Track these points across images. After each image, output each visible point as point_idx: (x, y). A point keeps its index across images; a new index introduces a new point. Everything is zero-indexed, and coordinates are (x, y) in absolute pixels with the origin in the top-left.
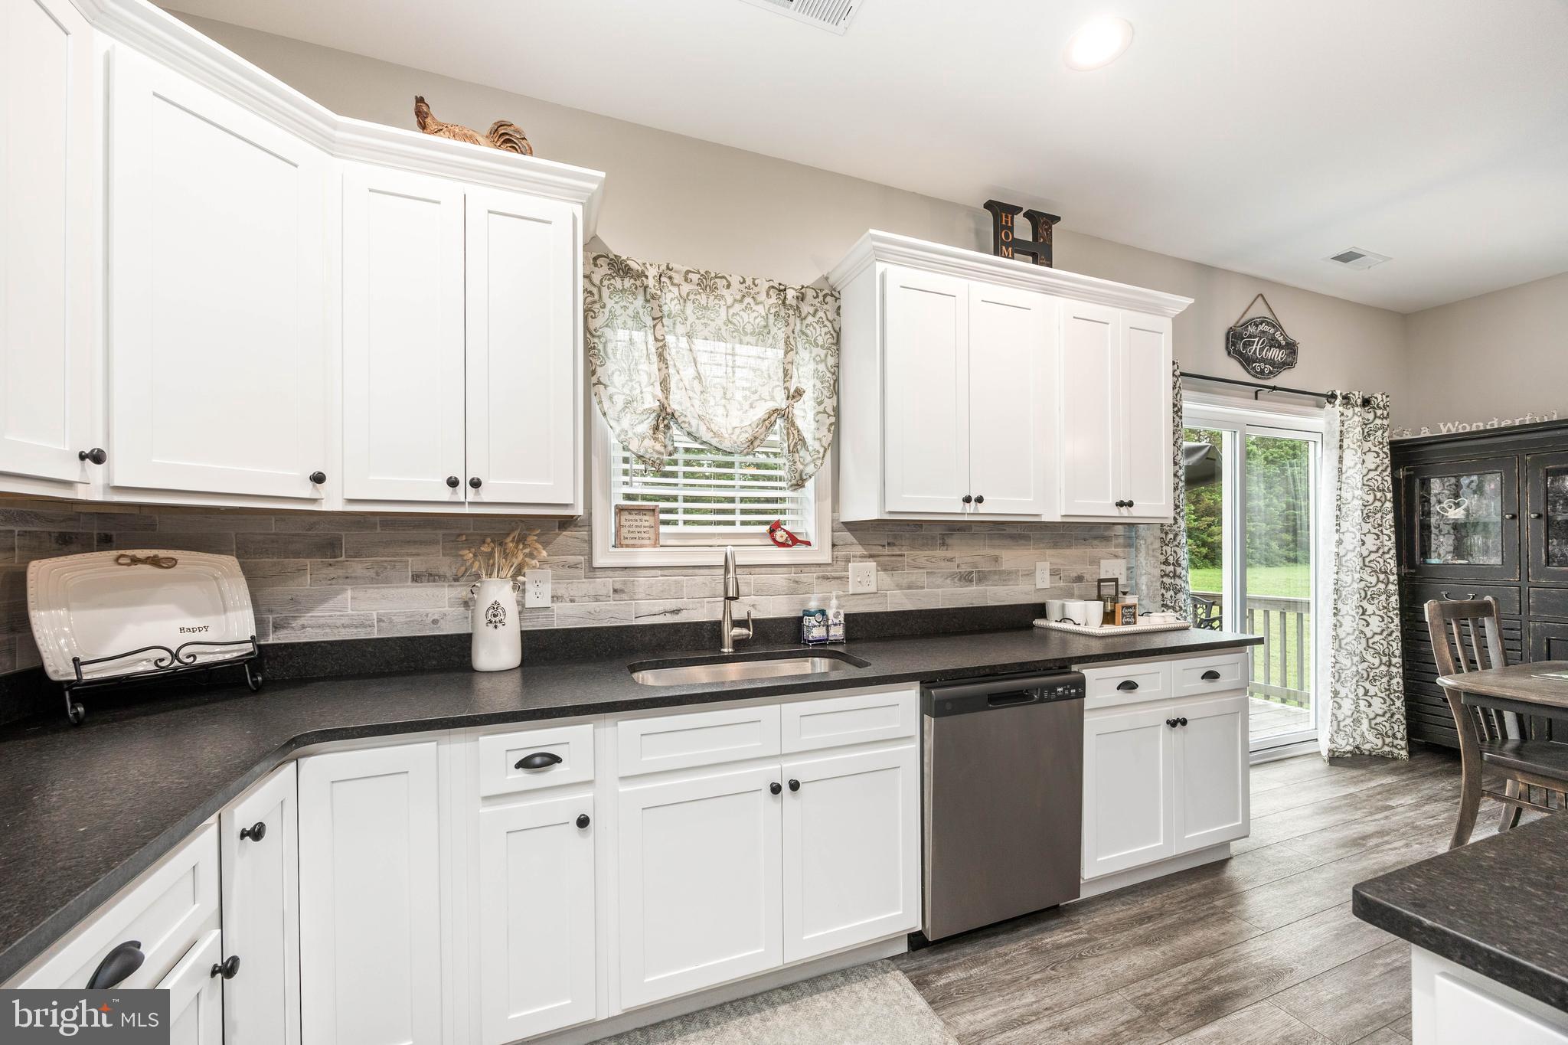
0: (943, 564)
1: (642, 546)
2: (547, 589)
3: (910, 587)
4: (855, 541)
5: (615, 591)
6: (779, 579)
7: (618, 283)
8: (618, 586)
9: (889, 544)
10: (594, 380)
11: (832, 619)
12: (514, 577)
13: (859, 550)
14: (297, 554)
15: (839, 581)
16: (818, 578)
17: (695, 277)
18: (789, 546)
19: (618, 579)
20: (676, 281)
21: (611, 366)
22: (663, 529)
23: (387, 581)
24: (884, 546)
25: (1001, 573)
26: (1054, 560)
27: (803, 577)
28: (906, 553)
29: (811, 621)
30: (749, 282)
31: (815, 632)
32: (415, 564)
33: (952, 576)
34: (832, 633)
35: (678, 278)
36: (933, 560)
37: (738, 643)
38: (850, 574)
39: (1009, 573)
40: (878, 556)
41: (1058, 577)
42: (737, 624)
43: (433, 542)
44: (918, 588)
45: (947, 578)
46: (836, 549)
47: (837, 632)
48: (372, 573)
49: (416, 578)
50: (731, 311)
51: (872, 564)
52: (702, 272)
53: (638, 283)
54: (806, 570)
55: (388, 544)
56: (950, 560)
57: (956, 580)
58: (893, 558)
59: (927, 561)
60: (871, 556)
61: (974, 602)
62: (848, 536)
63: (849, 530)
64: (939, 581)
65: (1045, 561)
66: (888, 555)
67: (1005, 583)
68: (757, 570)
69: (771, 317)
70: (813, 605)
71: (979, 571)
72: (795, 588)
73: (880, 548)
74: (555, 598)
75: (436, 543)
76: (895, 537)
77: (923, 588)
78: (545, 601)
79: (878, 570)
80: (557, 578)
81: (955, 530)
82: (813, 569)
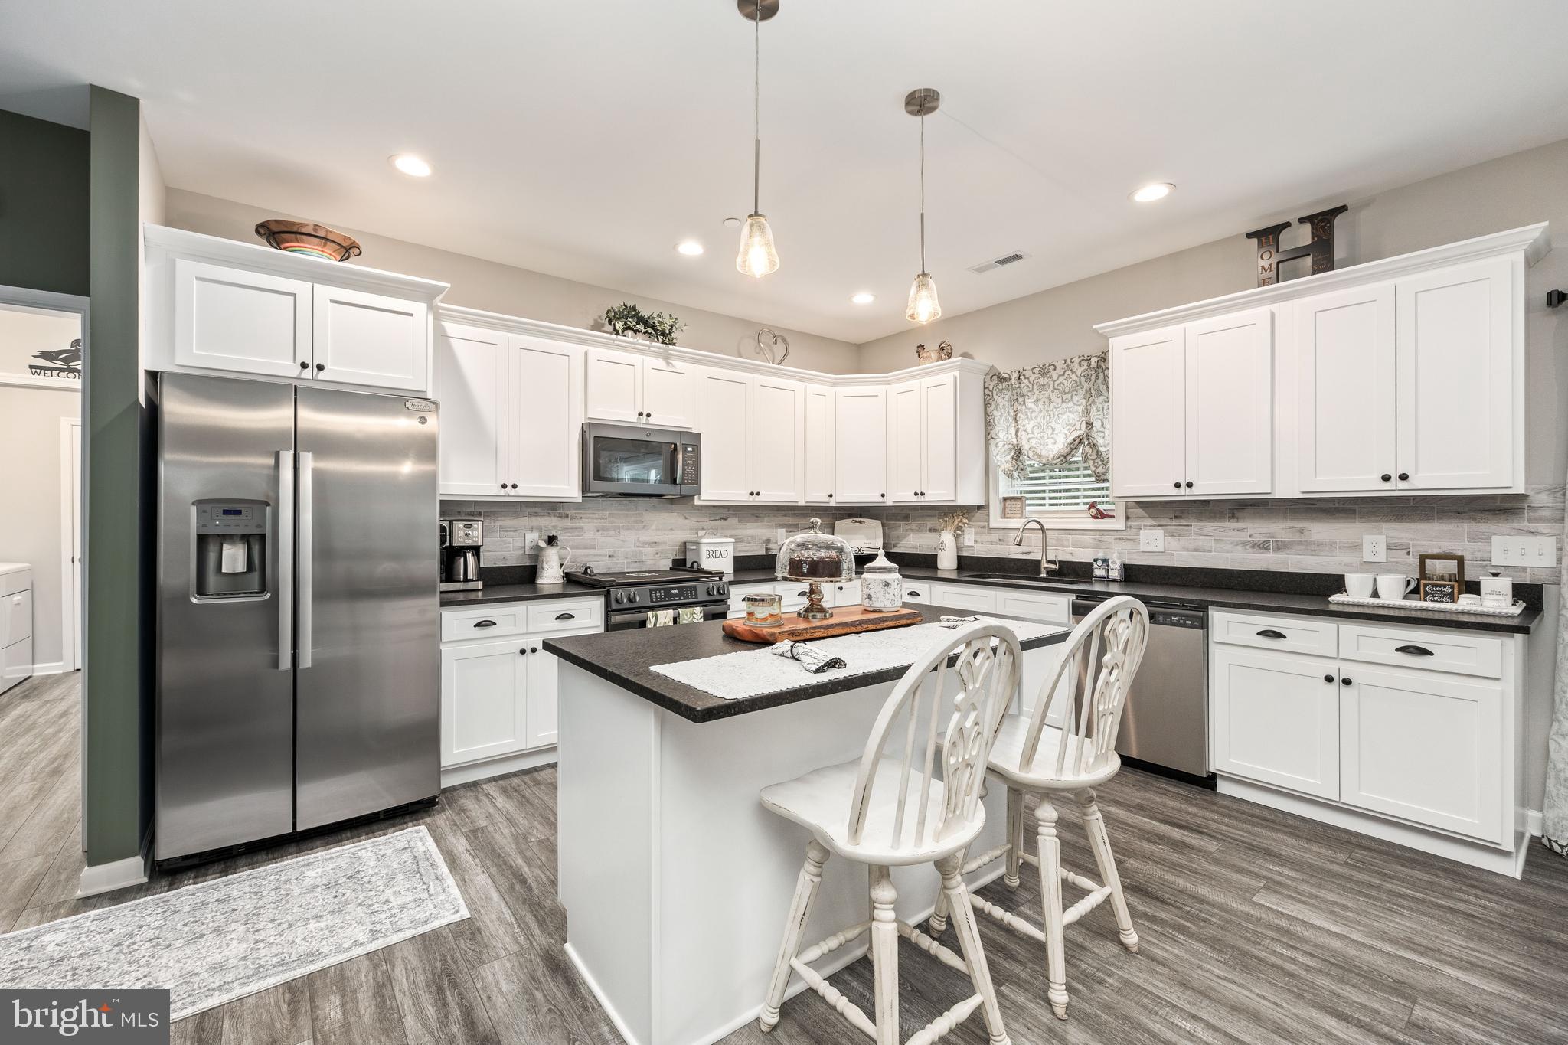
0: (1236, 533)
1: (1014, 518)
2: (972, 538)
3: (1196, 550)
4: (1145, 515)
5: (1000, 540)
6: (1088, 538)
7: (1000, 386)
8: (1001, 538)
9: (1176, 517)
10: (989, 437)
11: (1111, 565)
12: (955, 531)
13: (1150, 522)
14: (899, 520)
15: (1132, 542)
16: (1116, 539)
17: (1037, 371)
18: (1098, 518)
19: (1000, 534)
20: (1027, 376)
21: (997, 429)
22: (1028, 508)
23: (921, 531)
24: (1171, 518)
25: (1307, 543)
26: (1390, 534)
27: (1104, 538)
28: (1193, 524)
29: (1095, 565)
30: (1068, 362)
31: (1099, 572)
32: (930, 524)
33: (1244, 544)
34: (1111, 573)
35: (1027, 374)
36: (1222, 530)
37: (1049, 572)
38: (1141, 537)
39: (1319, 544)
40: (1166, 525)
41: (1405, 552)
42: (1050, 562)
43: (934, 516)
44: (1204, 551)
45: (1237, 545)
46: (1129, 520)
47: (1115, 574)
48: (917, 528)
49: (930, 530)
50: (1056, 383)
51: (1160, 532)
52: (1041, 366)
53: (1009, 383)
54: (1106, 533)
55: (923, 516)
56: (1242, 530)
57: (1247, 547)
58: (1180, 528)
59: (1215, 530)
60: (1159, 526)
61: (1270, 567)
62: (1140, 511)
63: (1141, 507)
64: (1229, 547)
65: (1381, 534)
66: (1175, 525)
67: (1314, 553)
68: (1074, 532)
69: (1083, 379)
70: (1101, 555)
71: (1277, 541)
72: (1099, 544)
73: (1168, 520)
74: (976, 542)
75: (935, 516)
76: (1183, 512)
77: (1210, 551)
78: (972, 543)
79: (1165, 536)
80: (976, 533)
81: (1246, 506)
82: (1112, 533)
